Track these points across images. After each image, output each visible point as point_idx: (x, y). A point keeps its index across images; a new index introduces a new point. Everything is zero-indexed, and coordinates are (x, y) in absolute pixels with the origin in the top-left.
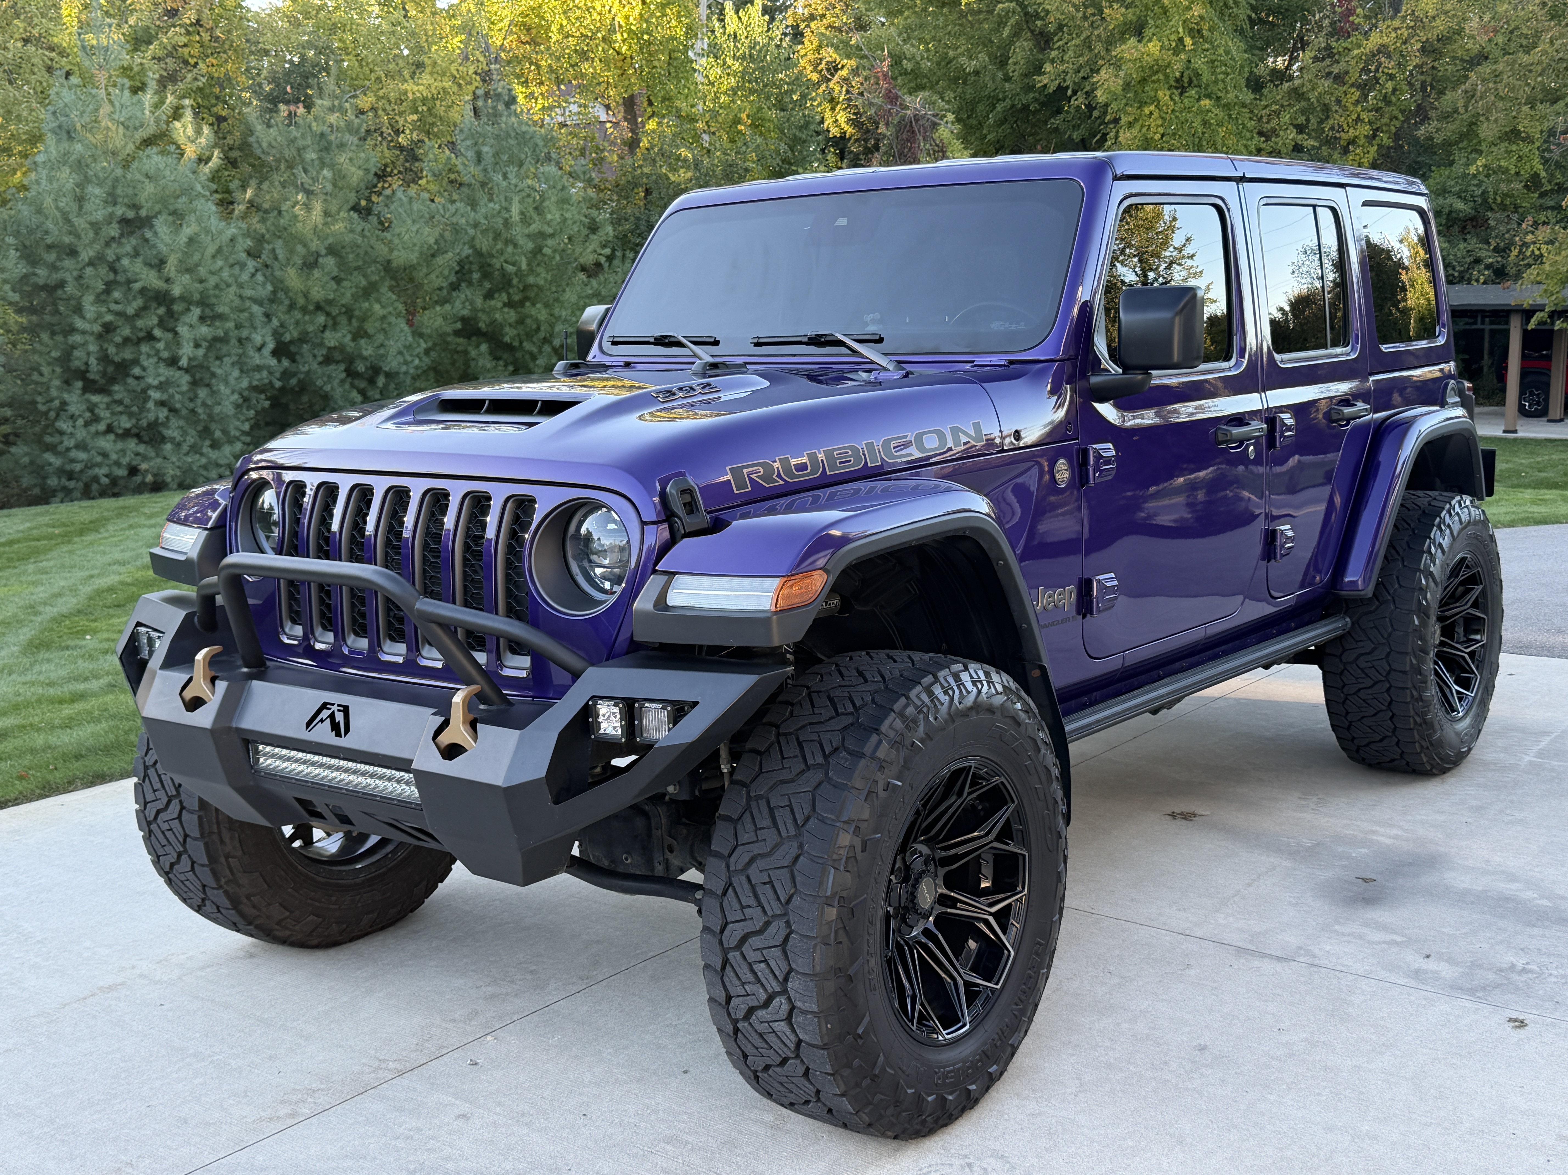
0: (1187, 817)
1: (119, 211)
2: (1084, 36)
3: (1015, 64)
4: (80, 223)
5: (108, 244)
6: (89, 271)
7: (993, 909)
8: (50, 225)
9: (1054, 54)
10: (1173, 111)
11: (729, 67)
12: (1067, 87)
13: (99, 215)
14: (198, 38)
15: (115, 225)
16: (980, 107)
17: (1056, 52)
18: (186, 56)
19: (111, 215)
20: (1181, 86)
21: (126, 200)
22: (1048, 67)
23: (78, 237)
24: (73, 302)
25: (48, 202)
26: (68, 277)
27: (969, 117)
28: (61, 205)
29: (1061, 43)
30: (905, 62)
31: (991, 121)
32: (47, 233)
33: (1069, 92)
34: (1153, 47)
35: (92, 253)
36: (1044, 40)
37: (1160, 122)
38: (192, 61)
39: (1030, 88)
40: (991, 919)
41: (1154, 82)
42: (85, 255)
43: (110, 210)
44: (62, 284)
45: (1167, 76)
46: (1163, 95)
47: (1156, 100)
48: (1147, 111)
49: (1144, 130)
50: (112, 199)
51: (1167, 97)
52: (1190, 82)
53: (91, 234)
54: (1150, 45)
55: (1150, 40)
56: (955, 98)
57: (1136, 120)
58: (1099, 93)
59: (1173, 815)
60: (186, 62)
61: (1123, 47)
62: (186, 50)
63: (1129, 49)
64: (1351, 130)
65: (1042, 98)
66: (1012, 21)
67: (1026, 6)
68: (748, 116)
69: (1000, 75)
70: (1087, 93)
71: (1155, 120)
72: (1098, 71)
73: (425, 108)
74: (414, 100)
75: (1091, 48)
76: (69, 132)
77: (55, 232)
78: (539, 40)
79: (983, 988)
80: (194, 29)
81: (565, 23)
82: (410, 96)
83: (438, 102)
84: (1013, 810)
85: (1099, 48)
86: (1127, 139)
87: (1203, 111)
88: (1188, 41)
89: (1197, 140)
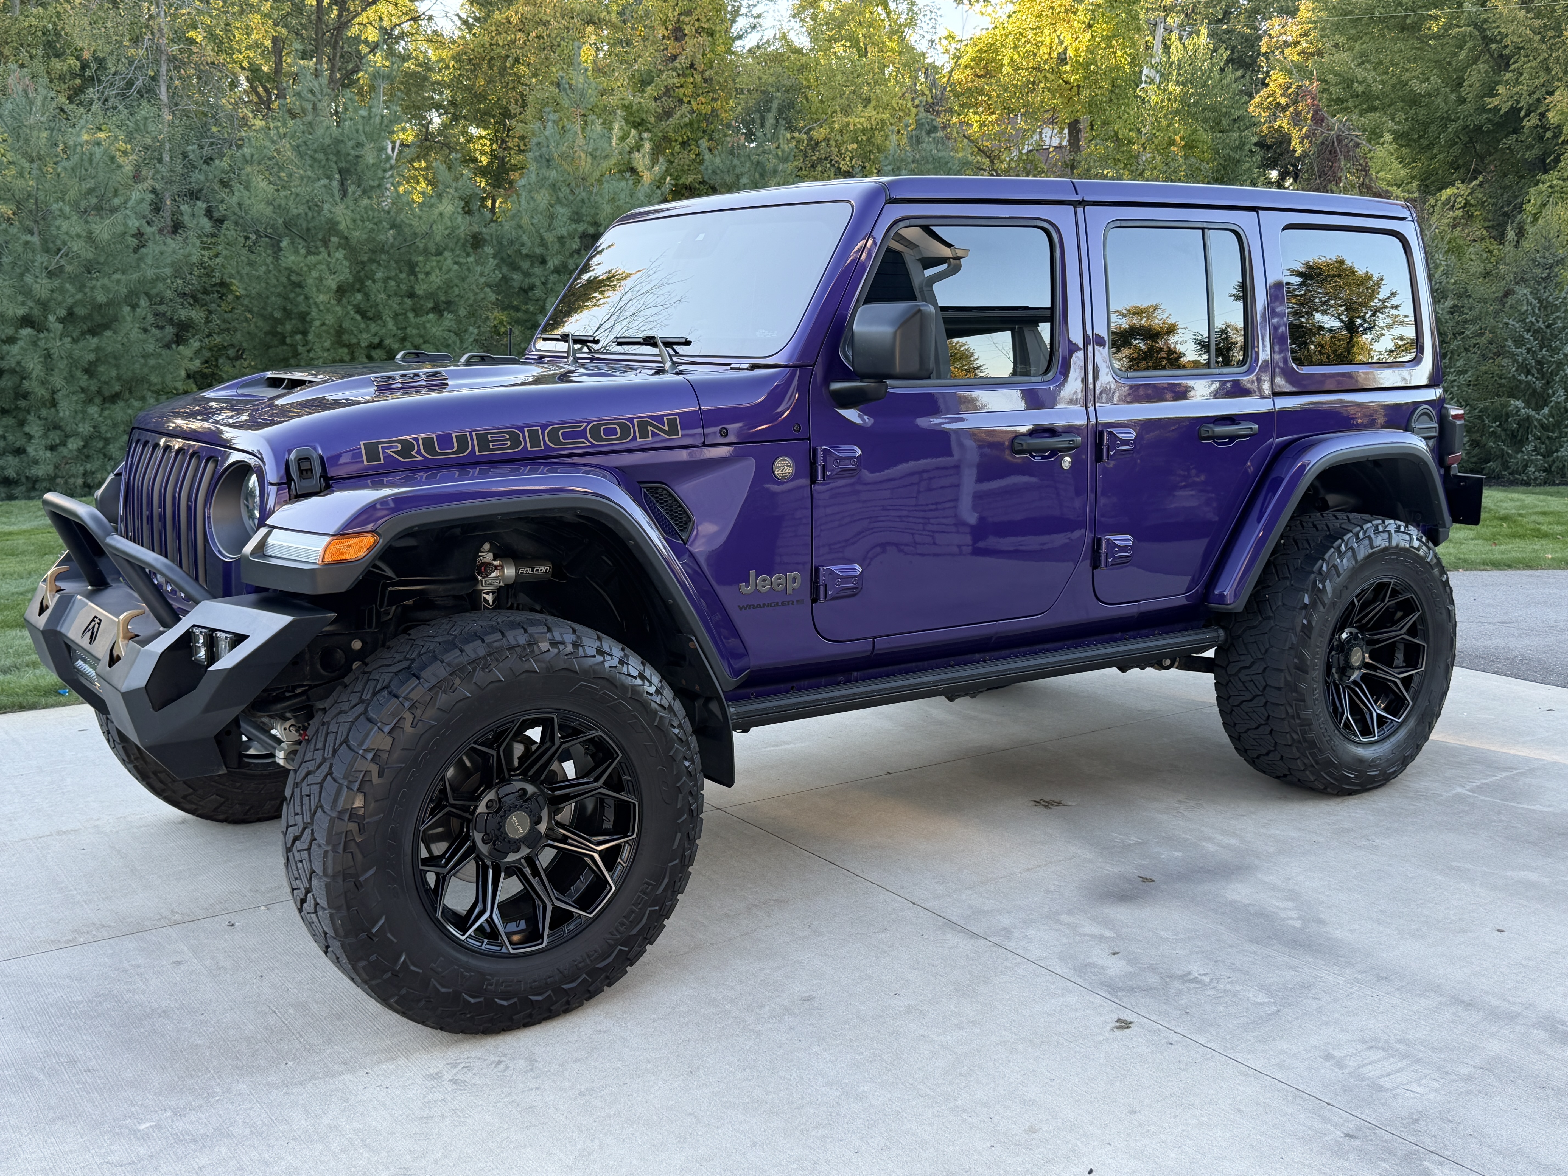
0: (1047, 804)
1: (581, 227)
2: (1541, 58)
3: (1470, 86)
4: (550, 237)
5: (571, 255)
6: (553, 278)
7: (599, 848)
8: (525, 238)
9: (1508, 75)
11: (1170, 93)
12: (1522, 108)
13: (564, 232)
14: (692, 80)
15: (577, 240)
16: (1433, 128)
17: (1511, 74)
18: (681, 96)
19: (576, 230)
21: (588, 219)
22: (1501, 89)
23: (547, 249)
24: (541, 303)
25: (525, 220)
26: (538, 283)
27: (1420, 137)
28: (535, 221)
29: (1516, 65)
30: (1356, 85)
31: (1443, 141)
32: (523, 245)
33: (1522, 113)
35: (556, 262)
36: (1503, 62)
38: (686, 100)
39: (1483, 109)
40: (596, 856)
42: (551, 265)
43: (574, 226)
44: (532, 287)
50: (576, 217)
53: (557, 246)
56: (1406, 120)
58: (1550, 115)
59: (1038, 803)
60: (681, 101)
62: (681, 90)
65: (1497, 119)
66: (1469, 45)
67: (1485, 30)
68: (1182, 139)
69: (1453, 97)
70: (1540, 114)
72: (1551, 93)
73: (864, 138)
74: (855, 131)
75: (1548, 70)
76: (548, 161)
77: (530, 244)
78: (993, 73)
79: (575, 915)
80: (688, 72)
81: (1016, 57)
82: (852, 127)
83: (877, 132)
84: (620, 763)
85: (1556, 70)
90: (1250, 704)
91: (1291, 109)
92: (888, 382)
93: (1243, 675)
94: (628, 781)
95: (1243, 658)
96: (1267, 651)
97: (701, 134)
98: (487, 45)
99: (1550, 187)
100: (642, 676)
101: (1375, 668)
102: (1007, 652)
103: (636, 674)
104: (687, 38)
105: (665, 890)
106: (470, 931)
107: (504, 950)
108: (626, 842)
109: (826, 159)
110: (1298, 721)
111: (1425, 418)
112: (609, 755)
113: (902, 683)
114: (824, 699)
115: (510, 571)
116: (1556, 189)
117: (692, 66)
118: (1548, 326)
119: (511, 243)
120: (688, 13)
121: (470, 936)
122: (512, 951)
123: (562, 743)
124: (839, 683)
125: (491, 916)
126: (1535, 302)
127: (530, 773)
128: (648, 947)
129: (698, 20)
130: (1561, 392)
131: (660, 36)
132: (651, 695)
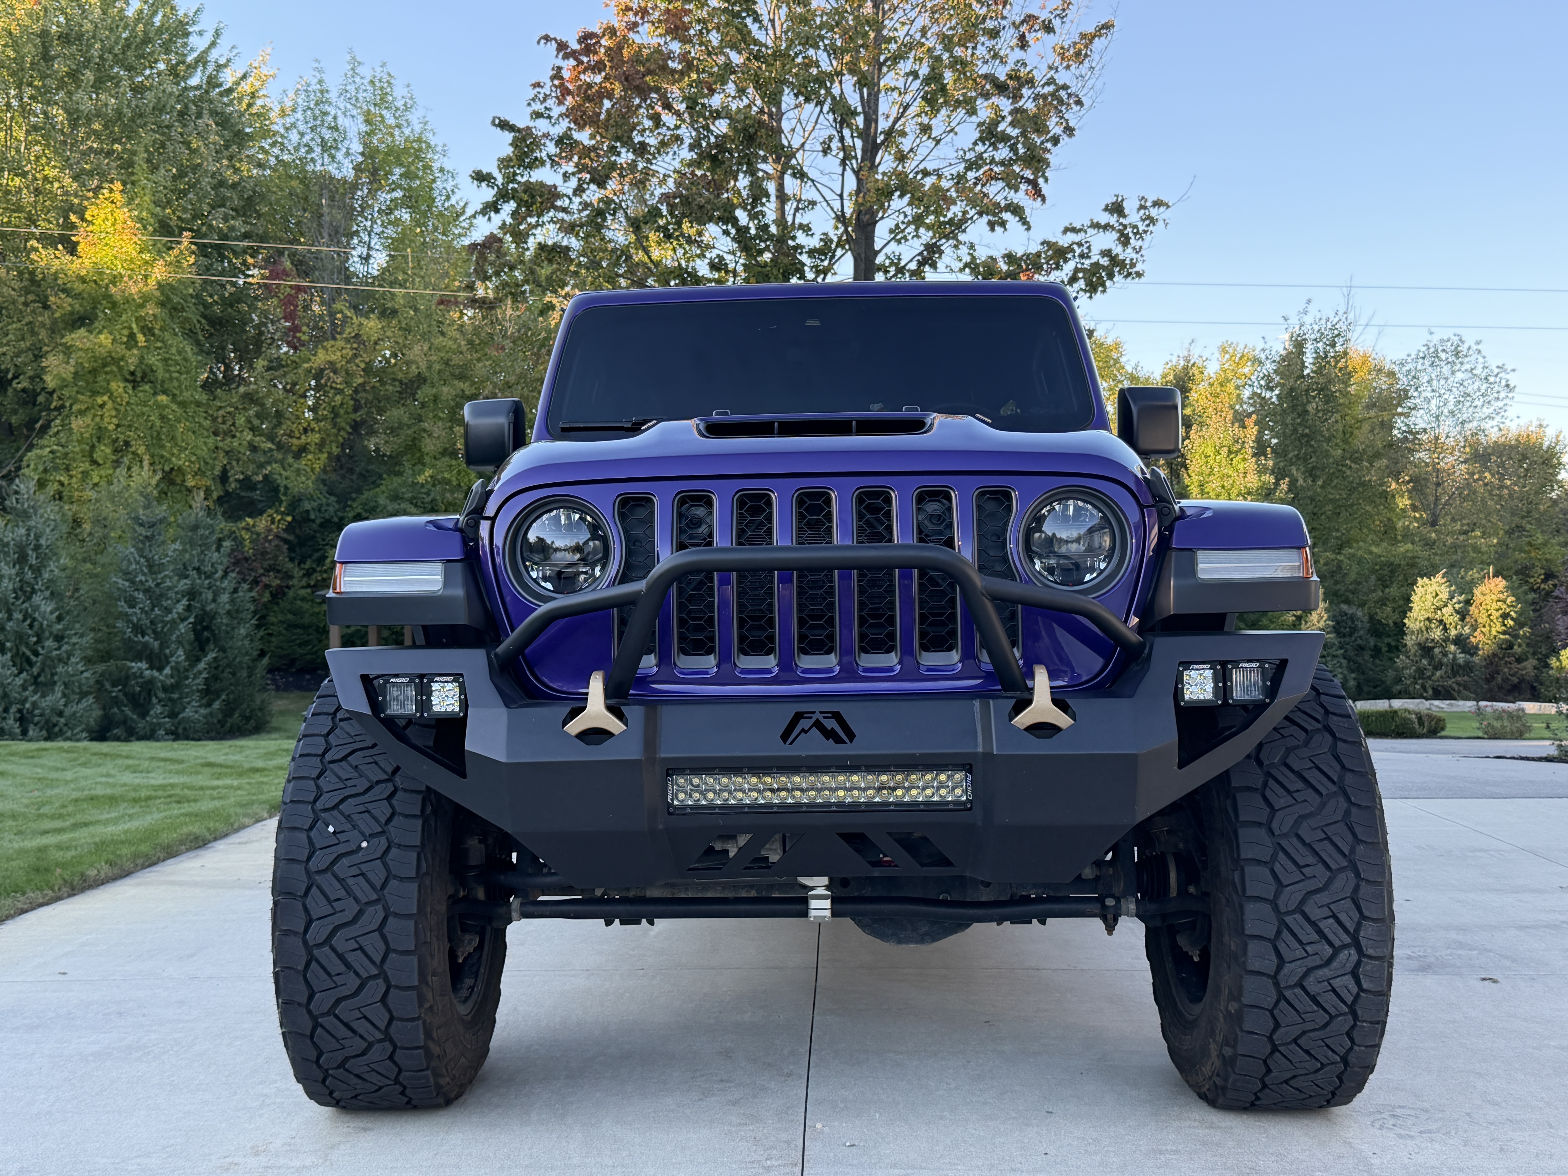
2: (26, 320)
10: (128, 403)
12: (9, 370)
20: (134, 380)
34: (105, 339)
37: (114, 413)
41: (106, 373)
45: (120, 369)
46: (117, 386)
47: (108, 391)
48: (99, 401)
49: (98, 419)
51: (121, 390)
52: (144, 377)
54: (102, 337)
55: (100, 332)
57: (87, 409)
58: (47, 378)
61: (73, 336)
63: (78, 338)
64: (303, 437)
70: (32, 377)
71: (109, 410)
72: (46, 356)
85: (43, 334)
86: (80, 427)
87: (159, 406)
88: (141, 338)
89: (155, 434)
99: (51, 452)
116: (58, 454)
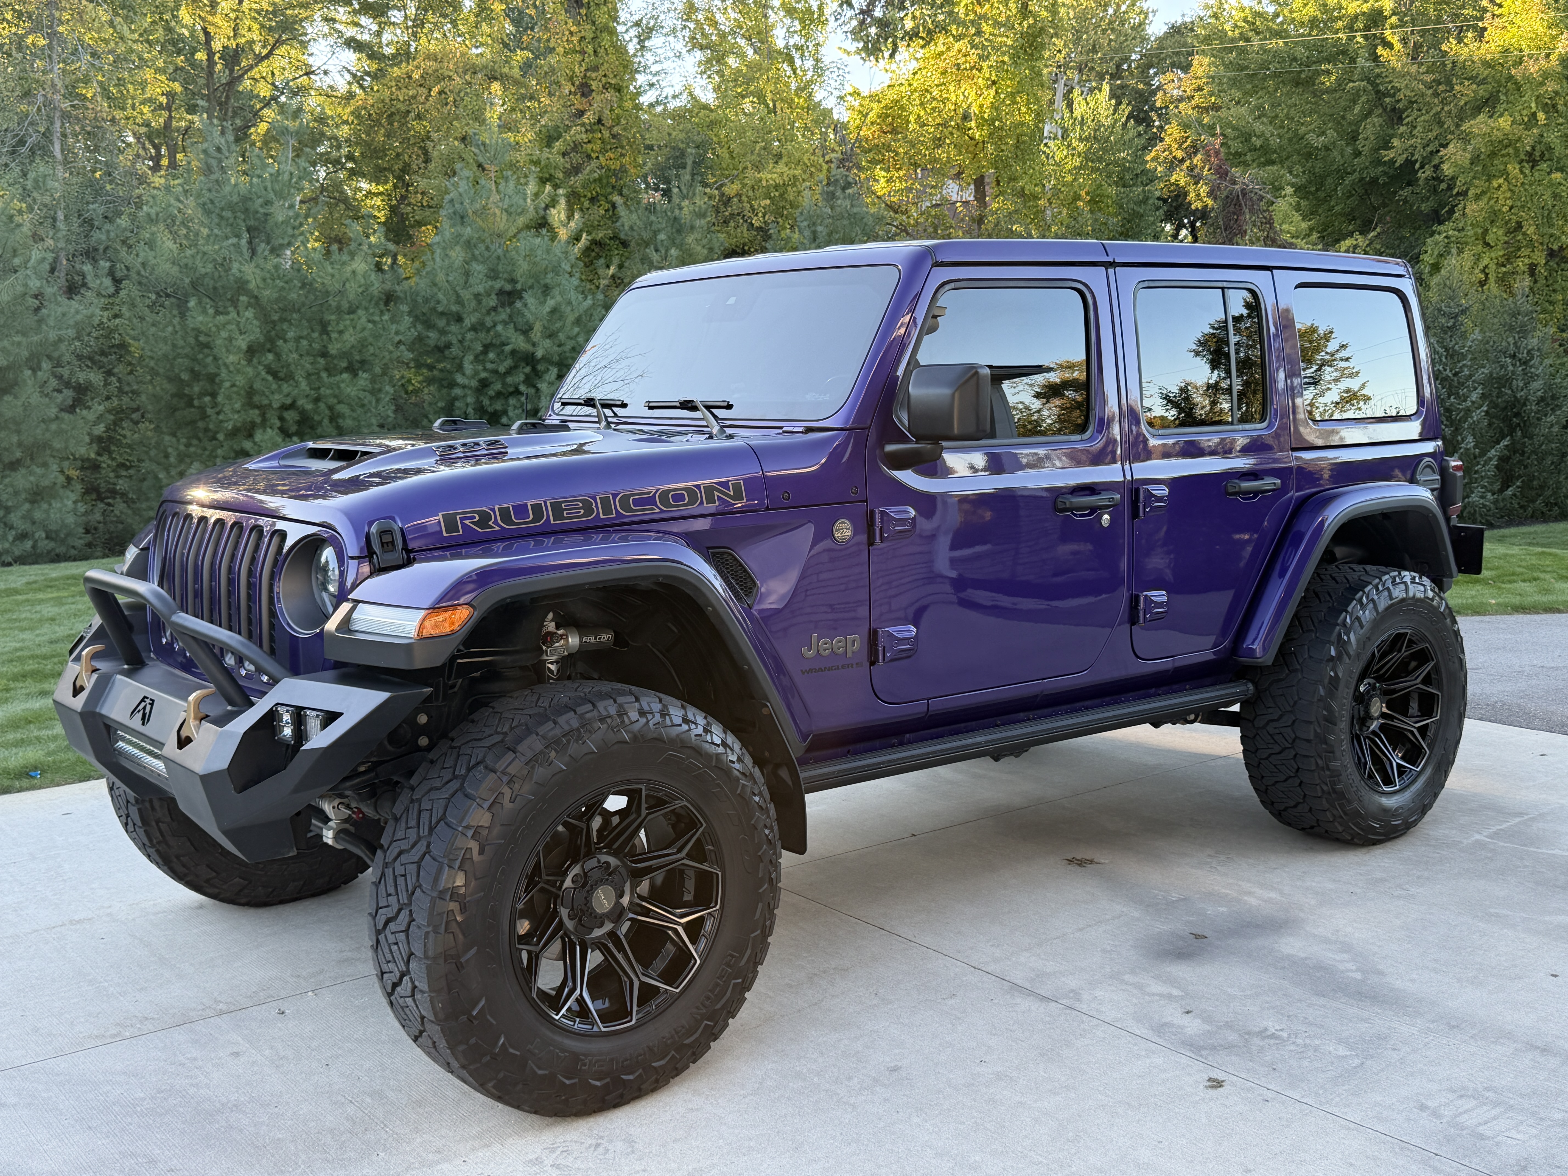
0: (1081, 863)
1: (498, 285)
2: (1434, 111)
3: (1366, 139)
4: (466, 295)
5: (488, 313)
6: (470, 336)
7: (683, 921)
8: (440, 296)
9: (1402, 129)
10: (1523, 184)
11: (1074, 148)
12: (1416, 161)
13: (480, 289)
14: (600, 135)
15: (494, 297)
16: (1329, 180)
17: (1405, 128)
18: (589, 152)
19: (492, 287)
20: (1532, 159)
21: (505, 276)
22: (1396, 142)
23: (463, 306)
24: (457, 361)
25: (441, 277)
26: (454, 341)
27: (1317, 190)
28: (450, 279)
29: (1409, 119)
30: (1254, 139)
31: (1340, 193)
32: (438, 302)
33: (1417, 166)
34: (1504, 122)
35: (473, 320)
36: (1395, 116)
37: (1508, 195)
38: (594, 155)
39: (1378, 162)
40: (680, 929)
41: (1503, 156)
42: (468, 322)
43: (490, 283)
44: (448, 346)
45: (1517, 150)
46: (1513, 169)
47: (1505, 174)
48: (1495, 184)
49: (1492, 202)
50: (493, 274)
51: (1517, 171)
52: (1542, 155)
53: (474, 304)
54: (1501, 120)
55: (1501, 115)
56: (1304, 172)
57: (1483, 193)
58: (1445, 167)
59: (1070, 861)
60: (589, 157)
61: (1472, 122)
62: (589, 146)
63: (1479, 125)
65: (1392, 172)
66: (1364, 99)
67: (1378, 85)
68: (1087, 194)
69: (1349, 150)
70: (1434, 166)
71: (1504, 193)
72: (1445, 146)
73: (777, 194)
74: (768, 187)
75: (1441, 124)
76: (462, 218)
77: (445, 302)
78: (899, 130)
79: (662, 990)
80: (596, 127)
81: (922, 113)
82: (764, 183)
83: (789, 188)
84: (703, 832)
85: (1449, 123)
86: (1473, 211)
87: (1551, 184)
88: (1541, 116)
89: (1546, 212)
90: (1279, 757)
91: (1187, 163)
92: (944, 444)
93: (1270, 728)
94: (710, 850)
95: (1271, 711)
96: (1295, 703)
97: (610, 190)
98: (387, 101)
99: (1446, 237)
100: (724, 744)
101: (1391, 718)
102: (1050, 710)
103: (718, 741)
104: (594, 94)
105: (748, 961)
106: (563, 1011)
107: (595, 1029)
108: (709, 913)
109: (739, 214)
110: (1328, 773)
111: (1428, 470)
112: (693, 824)
113: (955, 744)
114: (883, 763)
115: (574, 641)
116: (1453, 239)
117: (600, 121)
118: (1456, 374)
119: (426, 301)
120: (595, 69)
121: (563, 1016)
122: (603, 1029)
123: (648, 814)
124: (893, 746)
125: (581, 995)
126: (1441, 350)
127: (615, 846)
128: (731, 1021)
129: (605, 76)
130: (1470, 439)
131: (567, 91)
132: (733, 762)
